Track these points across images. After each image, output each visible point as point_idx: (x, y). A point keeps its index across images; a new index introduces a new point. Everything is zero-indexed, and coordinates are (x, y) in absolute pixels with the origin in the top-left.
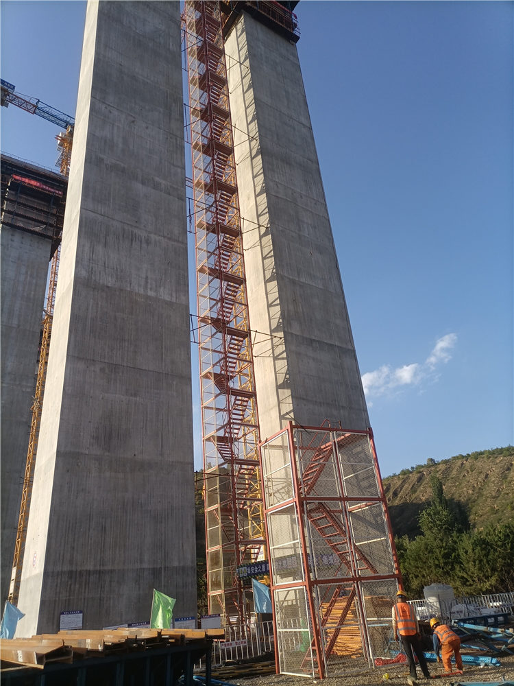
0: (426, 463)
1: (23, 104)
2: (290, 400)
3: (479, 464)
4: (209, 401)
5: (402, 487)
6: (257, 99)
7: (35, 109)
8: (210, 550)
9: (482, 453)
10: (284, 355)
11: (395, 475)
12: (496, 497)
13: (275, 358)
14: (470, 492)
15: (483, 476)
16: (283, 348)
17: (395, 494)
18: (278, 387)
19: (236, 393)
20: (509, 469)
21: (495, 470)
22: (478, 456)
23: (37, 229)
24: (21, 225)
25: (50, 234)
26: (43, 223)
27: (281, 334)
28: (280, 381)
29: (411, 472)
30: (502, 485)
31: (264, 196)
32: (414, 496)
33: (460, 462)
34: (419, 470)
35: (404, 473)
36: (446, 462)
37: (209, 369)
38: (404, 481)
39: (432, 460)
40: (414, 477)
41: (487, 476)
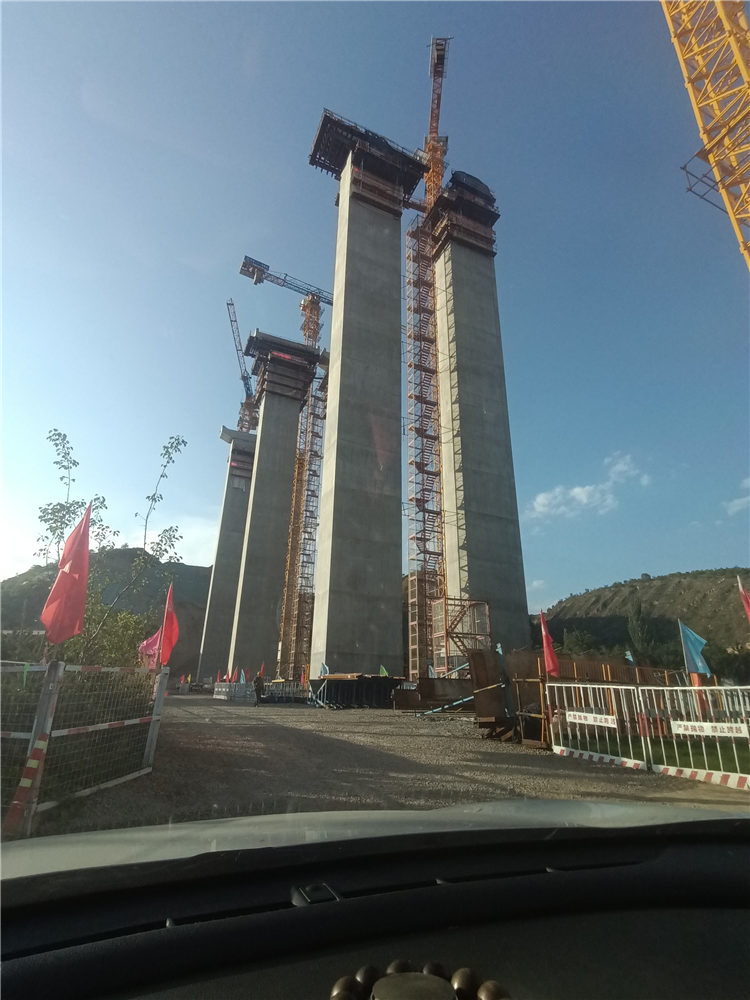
0: (640, 577)
1: (275, 280)
2: (466, 558)
3: (697, 584)
5: (612, 599)
7: (283, 283)
9: (702, 573)
11: (606, 587)
12: (711, 618)
13: (459, 528)
14: (685, 610)
15: (700, 595)
17: (605, 605)
18: (459, 548)
20: (729, 591)
21: (713, 593)
22: (697, 575)
23: (290, 394)
24: (279, 391)
25: (299, 396)
26: (294, 388)
27: (463, 512)
29: (623, 586)
30: (720, 606)
31: (457, 405)
32: (624, 609)
33: (677, 580)
34: (632, 584)
35: (617, 586)
36: (661, 578)
38: (615, 594)
39: (646, 575)
40: (626, 591)
41: (705, 596)
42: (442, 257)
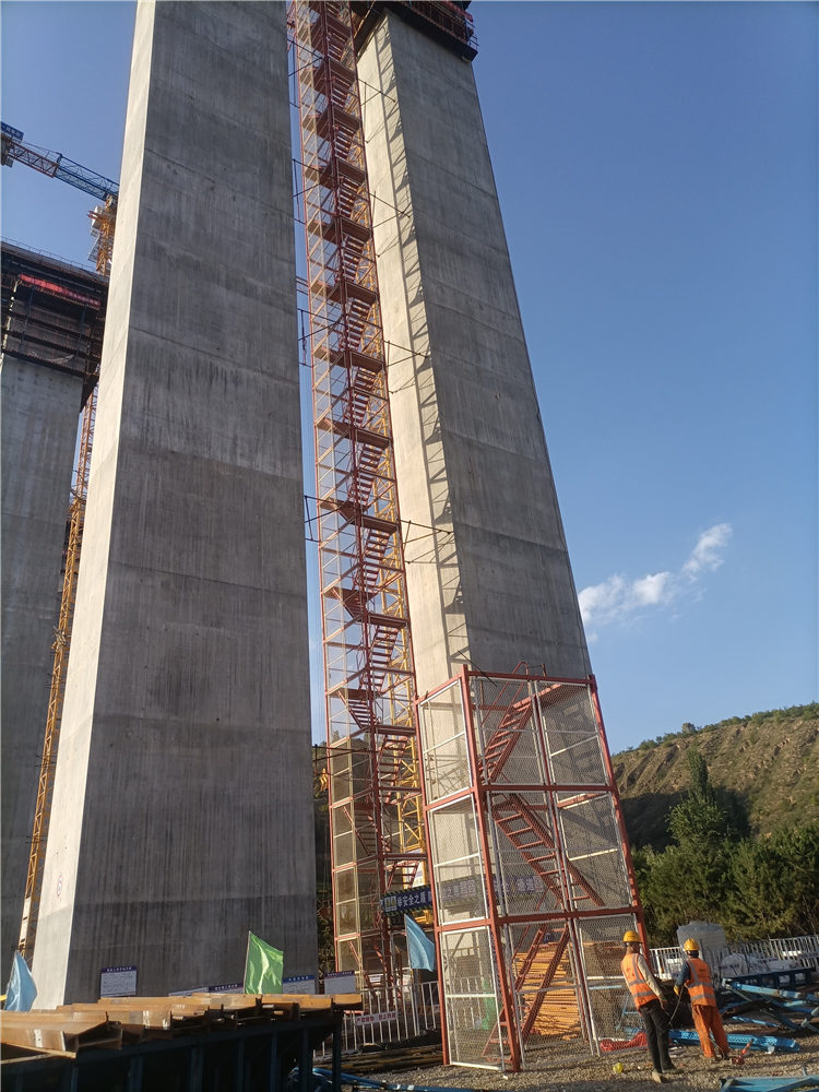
0: (680, 730)
1: (37, 162)
2: (464, 631)
3: (764, 732)
4: (336, 633)
5: (641, 768)
6: (409, 151)
7: (55, 169)
8: (338, 869)
9: (769, 715)
10: (455, 560)
11: (631, 750)
12: (792, 785)
13: (440, 565)
14: (751, 776)
15: (771, 751)
16: (452, 548)
17: (632, 780)
18: (445, 611)
19: (378, 620)
20: (812, 740)
22: (763, 718)
23: (60, 361)
24: (35, 354)
25: (80, 368)
26: (70, 351)
27: (449, 527)
28: (449, 601)
29: (656, 746)
30: (801, 765)
31: (421, 307)
32: (661, 783)
33: (734, 729)
34: (669, 741)
35: (645, 746)
36: (713, 728)
37: (335, 582)
38: (646, 760)
39: (689, 725)
40: (661, 753)
41: (777, 751)
42: (371, 46)
